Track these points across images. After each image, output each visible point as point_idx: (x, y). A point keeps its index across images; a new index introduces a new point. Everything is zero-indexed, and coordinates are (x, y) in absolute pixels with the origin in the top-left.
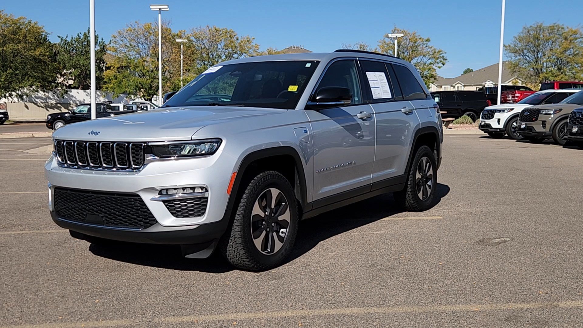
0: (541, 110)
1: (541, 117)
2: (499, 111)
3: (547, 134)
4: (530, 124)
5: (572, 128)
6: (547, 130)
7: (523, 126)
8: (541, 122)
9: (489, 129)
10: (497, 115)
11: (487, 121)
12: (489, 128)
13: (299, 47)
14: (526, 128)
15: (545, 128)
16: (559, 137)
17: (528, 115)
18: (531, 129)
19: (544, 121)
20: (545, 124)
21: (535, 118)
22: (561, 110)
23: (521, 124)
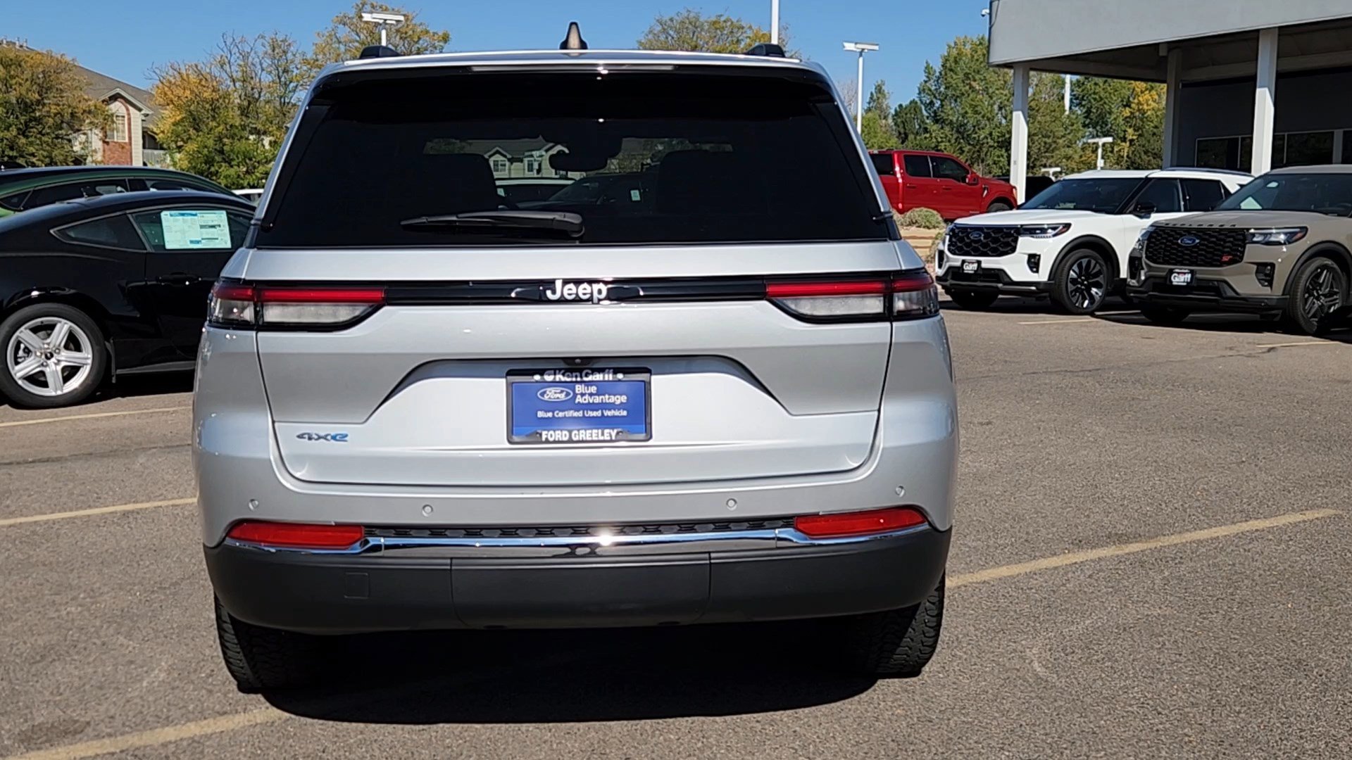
0: (1248, 229)
1: (1253, 253)
2: (1032, 231)
3: (1274, 303)
4: (1207, 273)
6: (1276, 291)
7: (1180, 278)
8: (1255, 267)
9: (1000, 285)
10: (1026, 245)
11: (987, 262)
12: (1000, 282)
13: (15, 44)
14: (1194, 284)
15: (1270, 285)
16: (1304, 309)
17: (1196, 246)
18: (1215, 288)
19: (1265, 265)
20: (1265, 272)
21: (1229, 254)
22: (1304, 230)
23: (1171, 272)
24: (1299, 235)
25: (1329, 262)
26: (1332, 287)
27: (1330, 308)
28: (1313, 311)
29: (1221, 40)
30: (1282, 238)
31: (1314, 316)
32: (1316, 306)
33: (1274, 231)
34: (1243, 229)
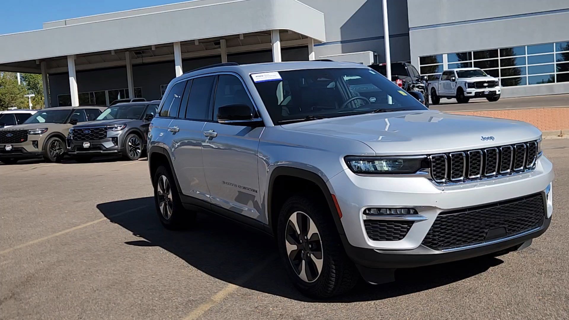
0: (28, 130)
1: (31, 138)
3: (39, 153)
4: (17, 145)
5: (83, 143)
6: (40, 149)
7: (8, 148)
8: (32, 142)
14: (13, 149)
15: (38, 147)
16: (51, 155)
17: (12, 137)
18: (20, 150)
19: (35, 141)
20: (35, 143)
21: (23, 138)
22: (47, 129)
23: (5, 146)
24: (45, 131)
25: (57, 139)
26: (59, 146)
27: (60, 153)
28: (54, 155)
29: (58, 58)
30: (40, 132)
31: (54, 157)
32: (55, 153)
33: (37, 130)
34: (26, 130)
